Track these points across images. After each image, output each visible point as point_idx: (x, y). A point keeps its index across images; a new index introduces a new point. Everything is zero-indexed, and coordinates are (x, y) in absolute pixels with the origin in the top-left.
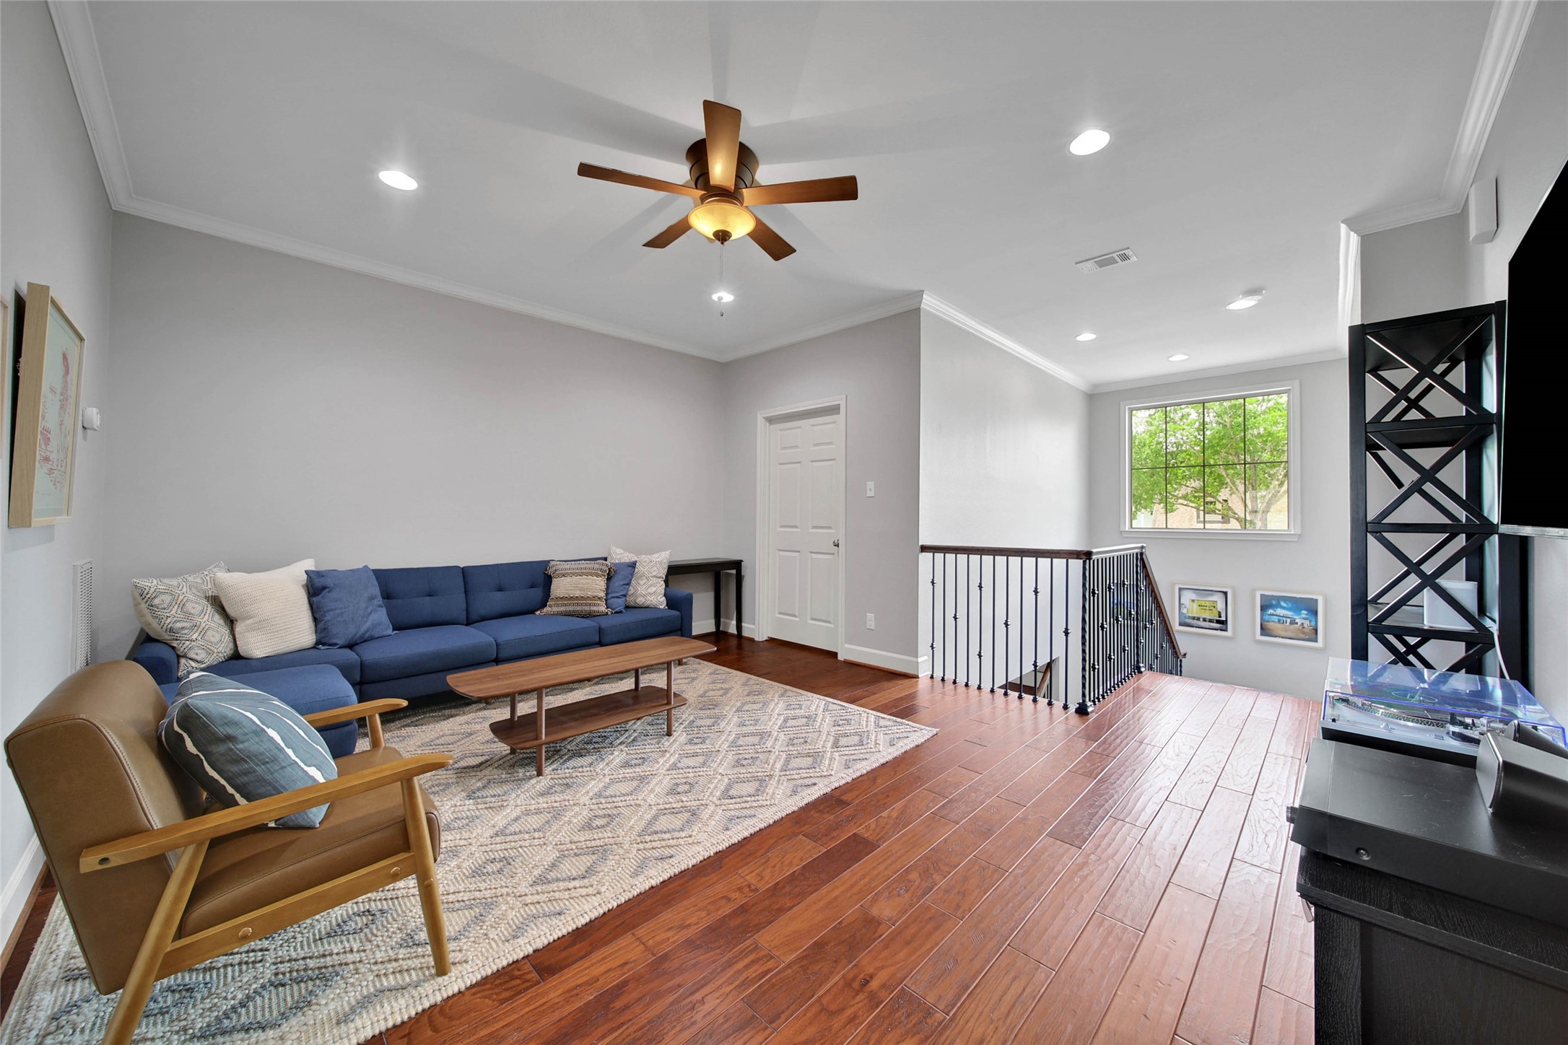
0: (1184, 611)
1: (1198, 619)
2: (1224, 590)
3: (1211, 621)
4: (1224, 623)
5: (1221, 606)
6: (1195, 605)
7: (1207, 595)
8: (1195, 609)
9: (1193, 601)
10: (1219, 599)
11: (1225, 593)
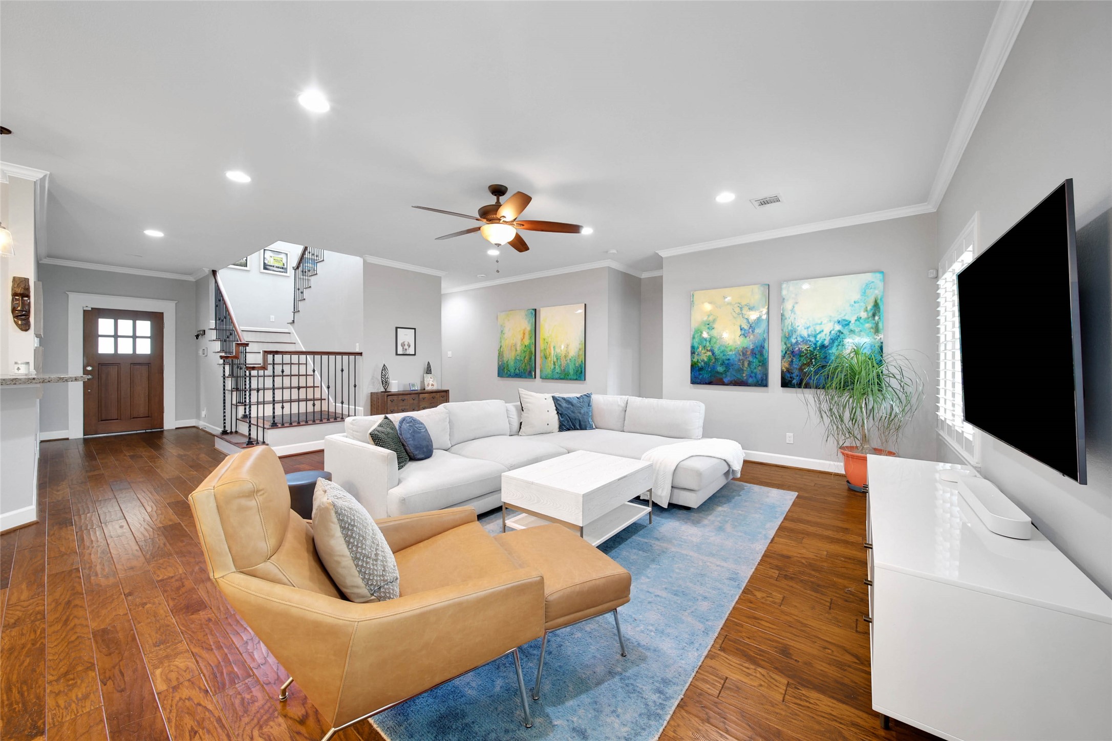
0: (266, 262)
1: (274, 266)
2: (286, 253)
3: (278, 267)
4: (286, 269)
5: (284, 261)
6: (272, 259)
7: (279, 254)
8: (272, 262)
9: (271, 257)
10: (283, 256)
11: (287, 254)
